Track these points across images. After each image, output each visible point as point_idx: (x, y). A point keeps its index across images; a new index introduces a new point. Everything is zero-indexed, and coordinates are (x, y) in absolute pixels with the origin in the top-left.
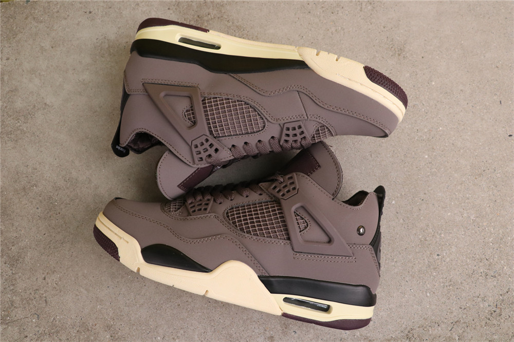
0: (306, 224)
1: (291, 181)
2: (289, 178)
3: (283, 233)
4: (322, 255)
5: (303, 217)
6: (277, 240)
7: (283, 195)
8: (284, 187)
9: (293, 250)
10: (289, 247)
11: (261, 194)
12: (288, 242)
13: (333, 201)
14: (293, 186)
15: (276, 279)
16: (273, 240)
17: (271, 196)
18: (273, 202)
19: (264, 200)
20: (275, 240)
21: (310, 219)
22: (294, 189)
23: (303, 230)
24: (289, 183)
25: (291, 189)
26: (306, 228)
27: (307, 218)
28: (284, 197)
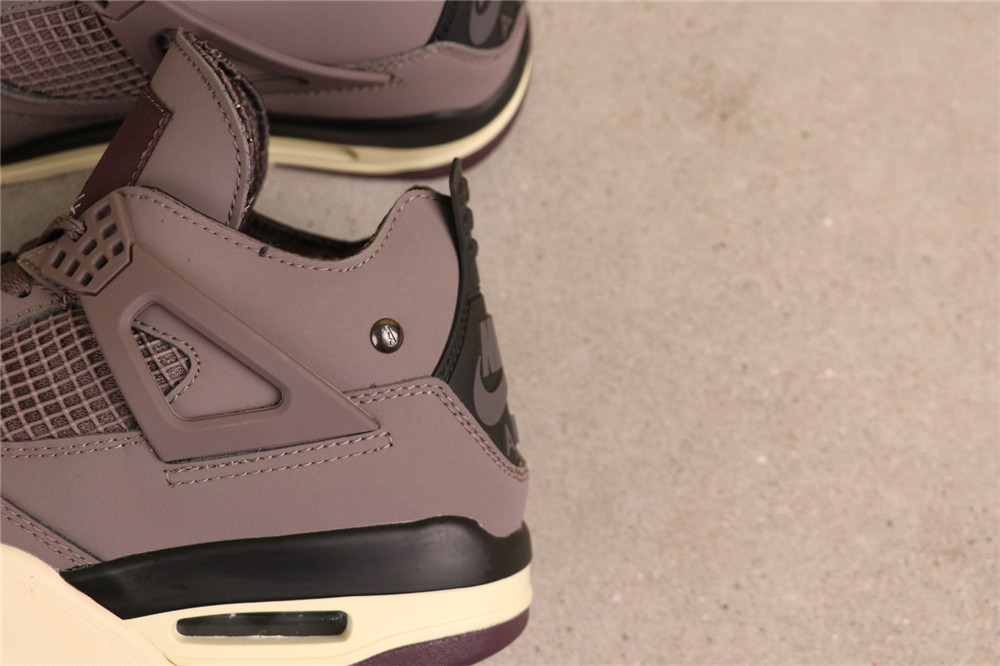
0: (183, 361)
1: (106, 224)
2: (102, 215)
3: (112, 408)
4: (264, 450)
5: (169, 339)
6: (96, 439)
7: (88, 279)
8: (87, 252)
9: (159, 458)
10: (141, 449)
11: (24, 295)
12: (135, 434)
13: (265, 259)
14: (113, 242)
15: (129, 568)
16: (82, 441)
17: (58, 291)
18: (62, 311)
19: (35, 312)
20: (88, 439)
21: (194, 341)
22: (119, 249)
23: (177, 383)
24: (101, 230)
25: (109, 254)
26: (185, 374)
27: (183, 340)
28: (93, 287)
